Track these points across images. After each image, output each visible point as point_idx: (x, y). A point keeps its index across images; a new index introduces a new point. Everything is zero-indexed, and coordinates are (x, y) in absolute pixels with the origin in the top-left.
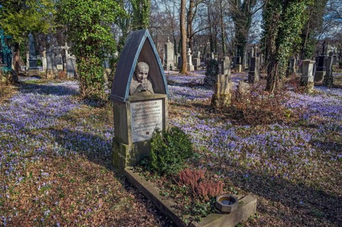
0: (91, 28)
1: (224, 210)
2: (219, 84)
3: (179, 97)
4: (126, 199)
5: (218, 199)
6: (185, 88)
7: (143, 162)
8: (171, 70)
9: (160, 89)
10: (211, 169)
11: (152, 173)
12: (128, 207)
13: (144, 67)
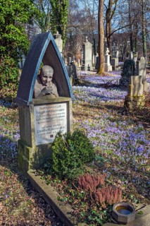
0: (5, 29)
1: (119, 220)
2: (132, 86)
3: (93, 98)
4: (26, 203)
5: (115, 207)
6: (100, 89)
7: (46, 165)
8: (89, 70)
9: (64, 92)
10: (116, 174)
11: (53, 177)
12: (27, 212)
13: (49, 71)
